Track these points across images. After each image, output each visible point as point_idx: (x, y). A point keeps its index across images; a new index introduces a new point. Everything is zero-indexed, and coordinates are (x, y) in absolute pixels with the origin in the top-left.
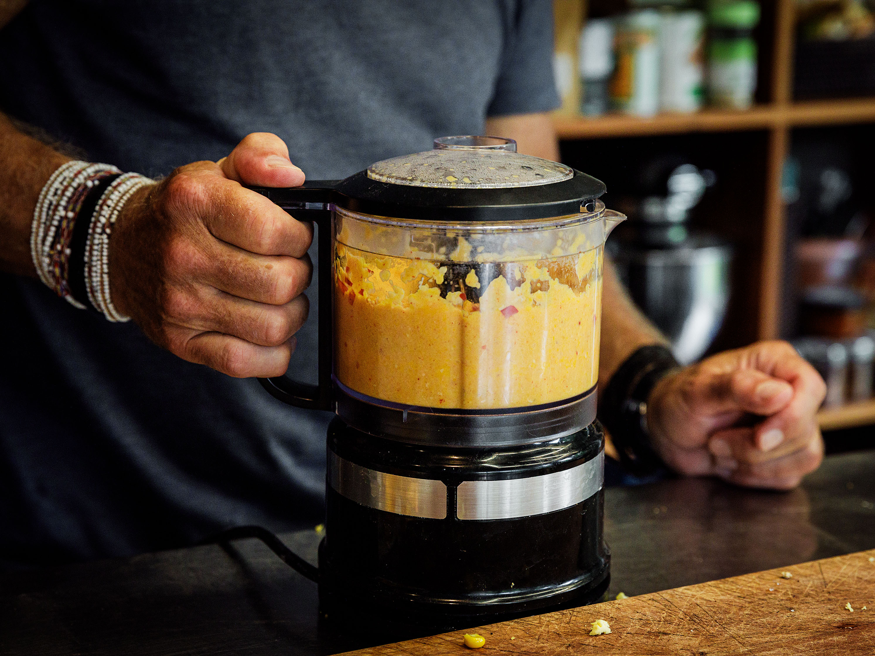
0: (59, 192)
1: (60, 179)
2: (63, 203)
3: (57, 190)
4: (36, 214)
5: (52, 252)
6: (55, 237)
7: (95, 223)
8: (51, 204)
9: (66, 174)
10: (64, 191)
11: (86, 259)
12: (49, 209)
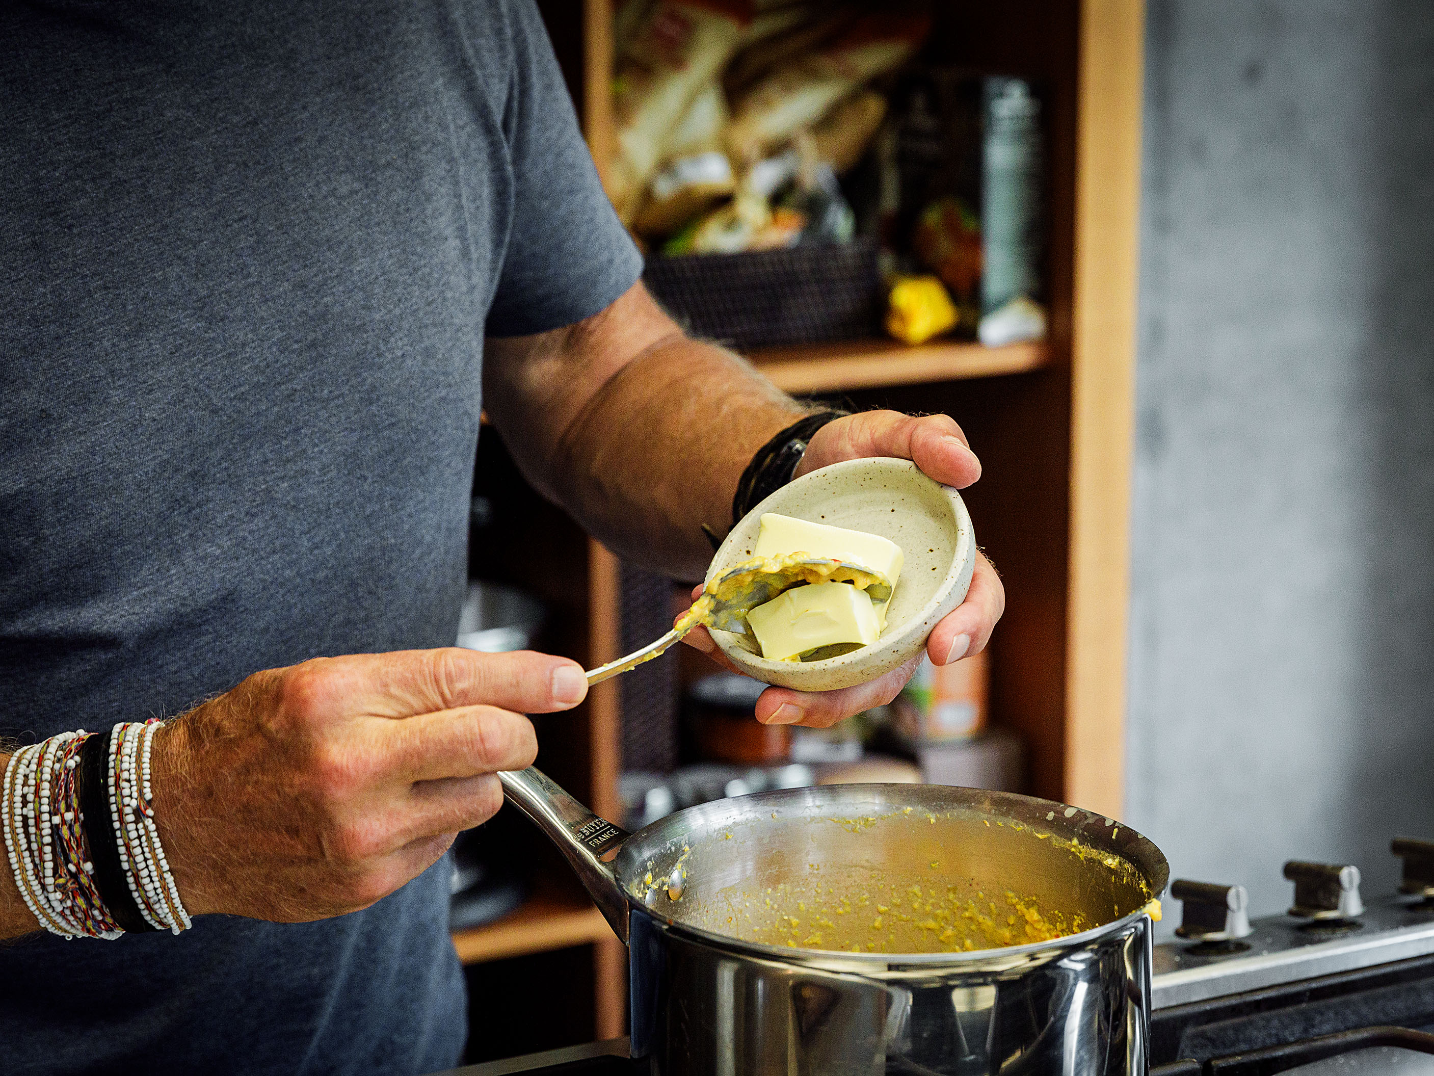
0: (30, 797)
1: (20, 780)
2: (45, 808)
3: (24, 796)
4: (9, 842)
5: (61, 881)
6: (54, 860)
7: (120, 811)
8: (25, 818)
9: (22, 770)
10: (37, 793)
11: (125, 866)
12: (26, 826)
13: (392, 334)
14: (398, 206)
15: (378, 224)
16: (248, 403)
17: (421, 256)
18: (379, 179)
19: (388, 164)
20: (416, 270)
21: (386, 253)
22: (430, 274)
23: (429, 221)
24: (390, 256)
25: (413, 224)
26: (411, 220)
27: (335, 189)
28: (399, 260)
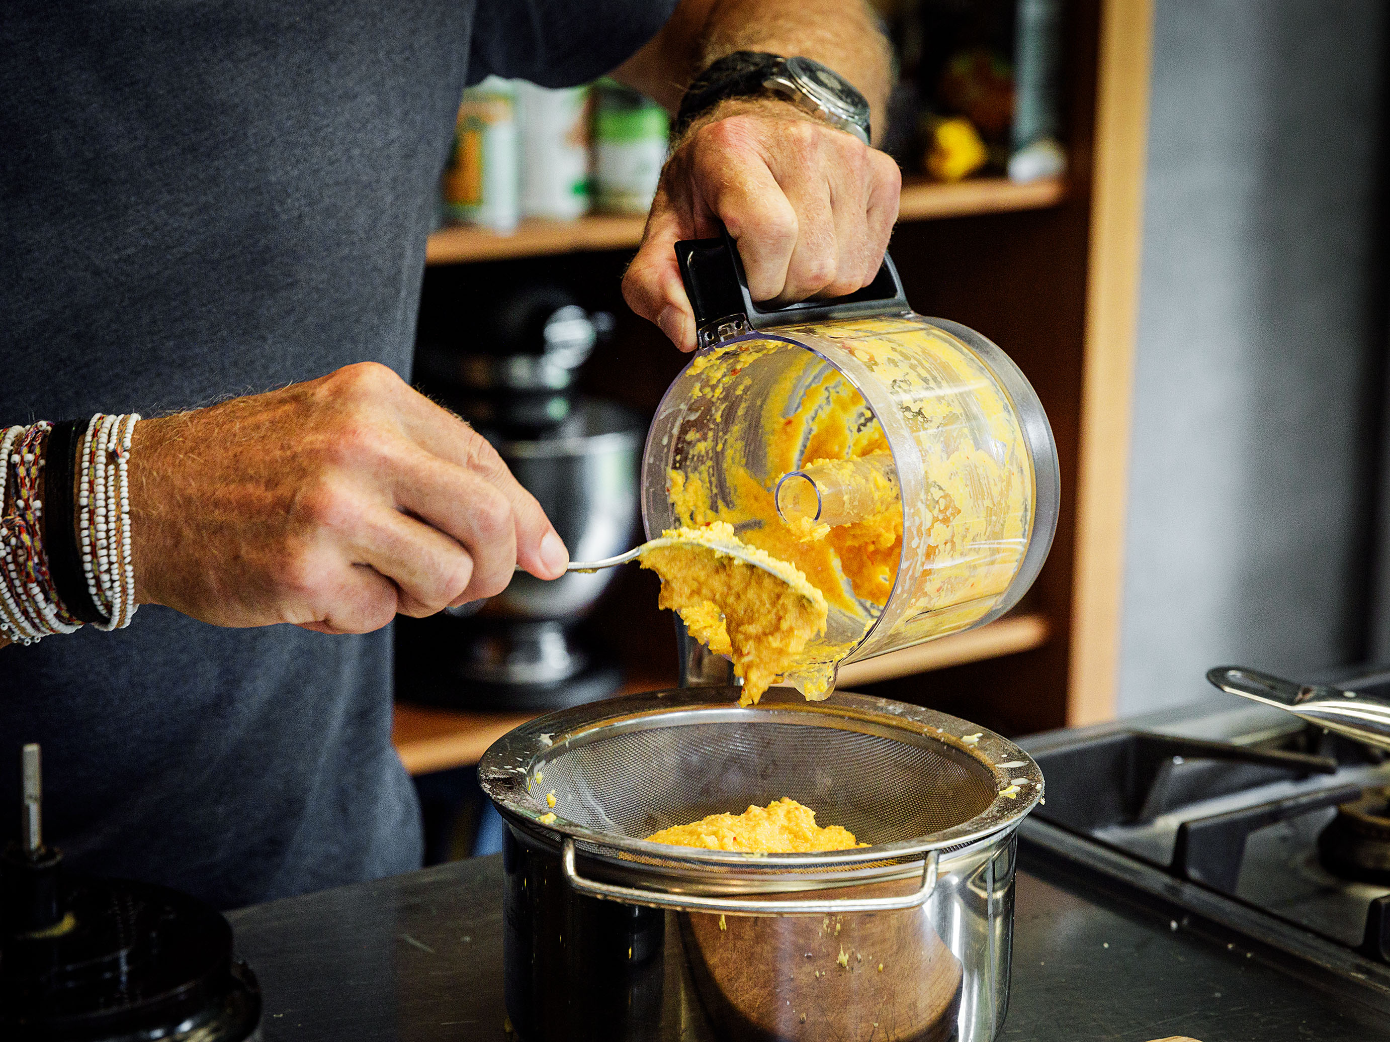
13: (289, 196)
14: (299, 67)
15: (277, 86)
16: (136, 266)
17: (324, 116)
18: (280, 41)
19: (291, 26)
20: (318, 130)
21: (286, 115)
22: (333, 133)
23: (332, 81)
24: (289, 118)
25: (316, 85)
26: (313, 81)
27: (233, 53)
28: (299, 122)
